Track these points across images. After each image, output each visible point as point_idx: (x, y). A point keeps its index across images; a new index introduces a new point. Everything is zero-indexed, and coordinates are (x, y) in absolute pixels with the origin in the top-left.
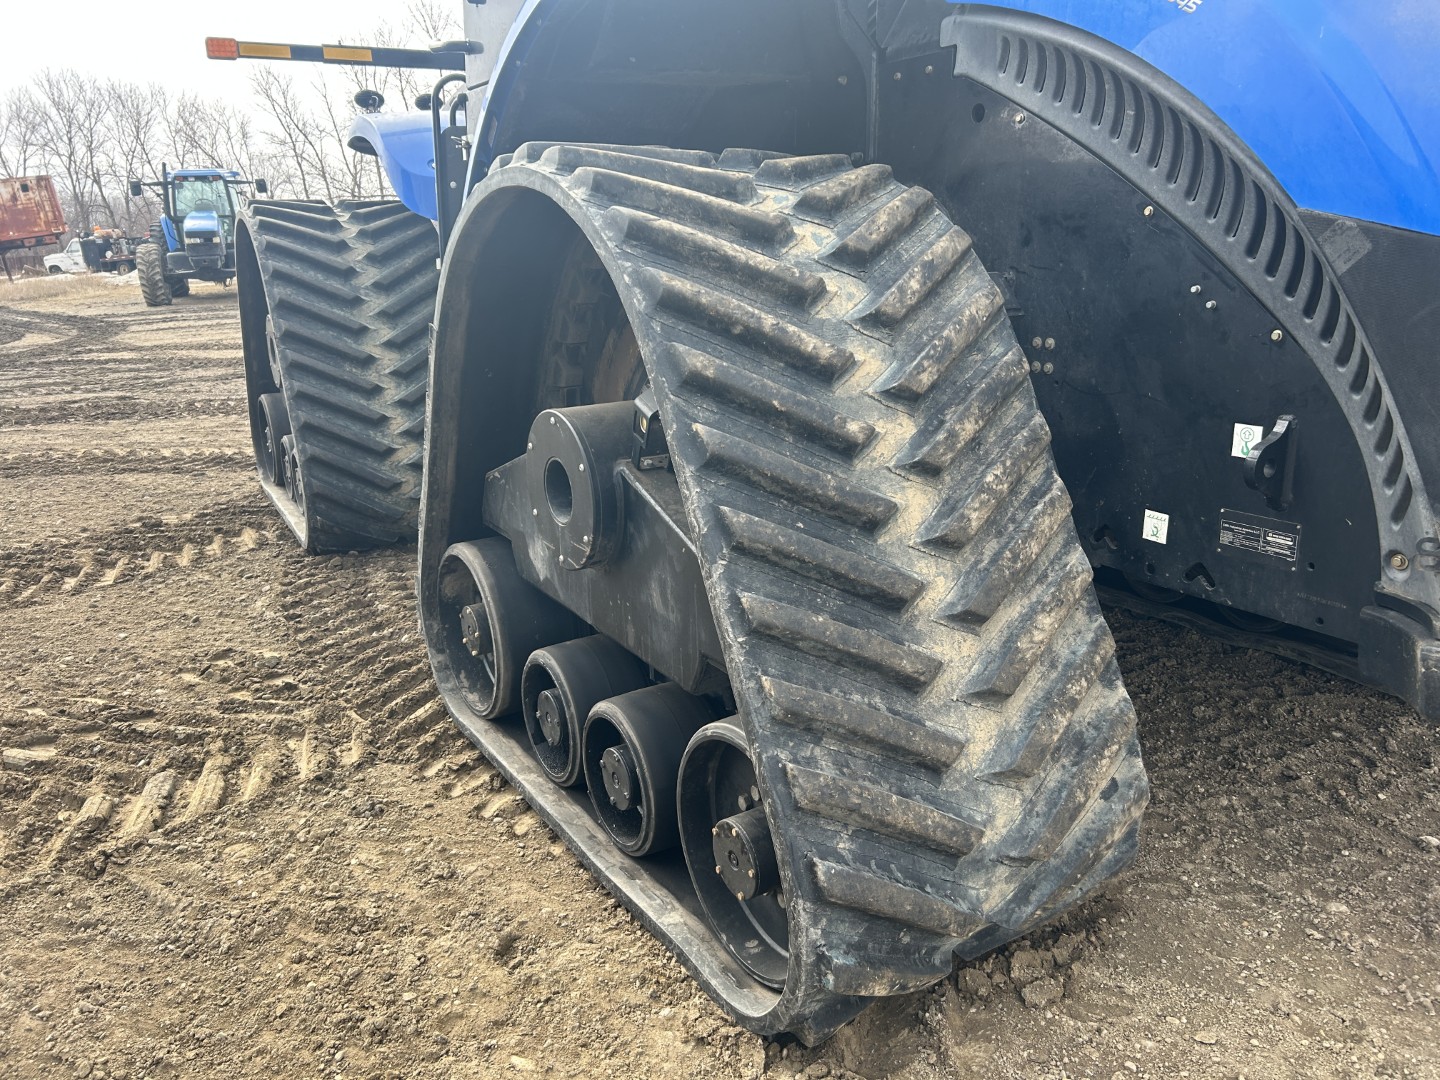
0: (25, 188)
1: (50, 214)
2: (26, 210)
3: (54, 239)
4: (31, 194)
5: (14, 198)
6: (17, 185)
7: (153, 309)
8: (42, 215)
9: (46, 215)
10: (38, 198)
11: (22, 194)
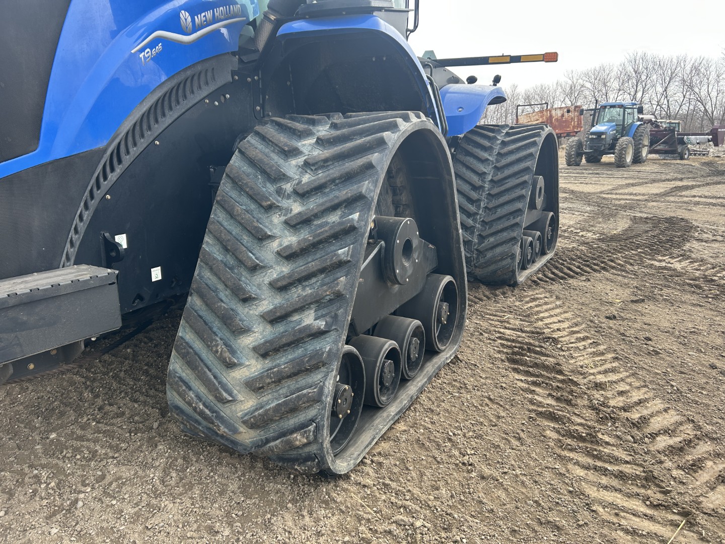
0: (568, 111)
1: (576, 123)
2: (566, 121)
3: (574, 134)
4: (570, 114)
5: (563, 115)
6: (566, 110)
7: (569, 167)
8: (572, 123)
9: (574, 124)
10: (573, 116)
11: (566, 114)
